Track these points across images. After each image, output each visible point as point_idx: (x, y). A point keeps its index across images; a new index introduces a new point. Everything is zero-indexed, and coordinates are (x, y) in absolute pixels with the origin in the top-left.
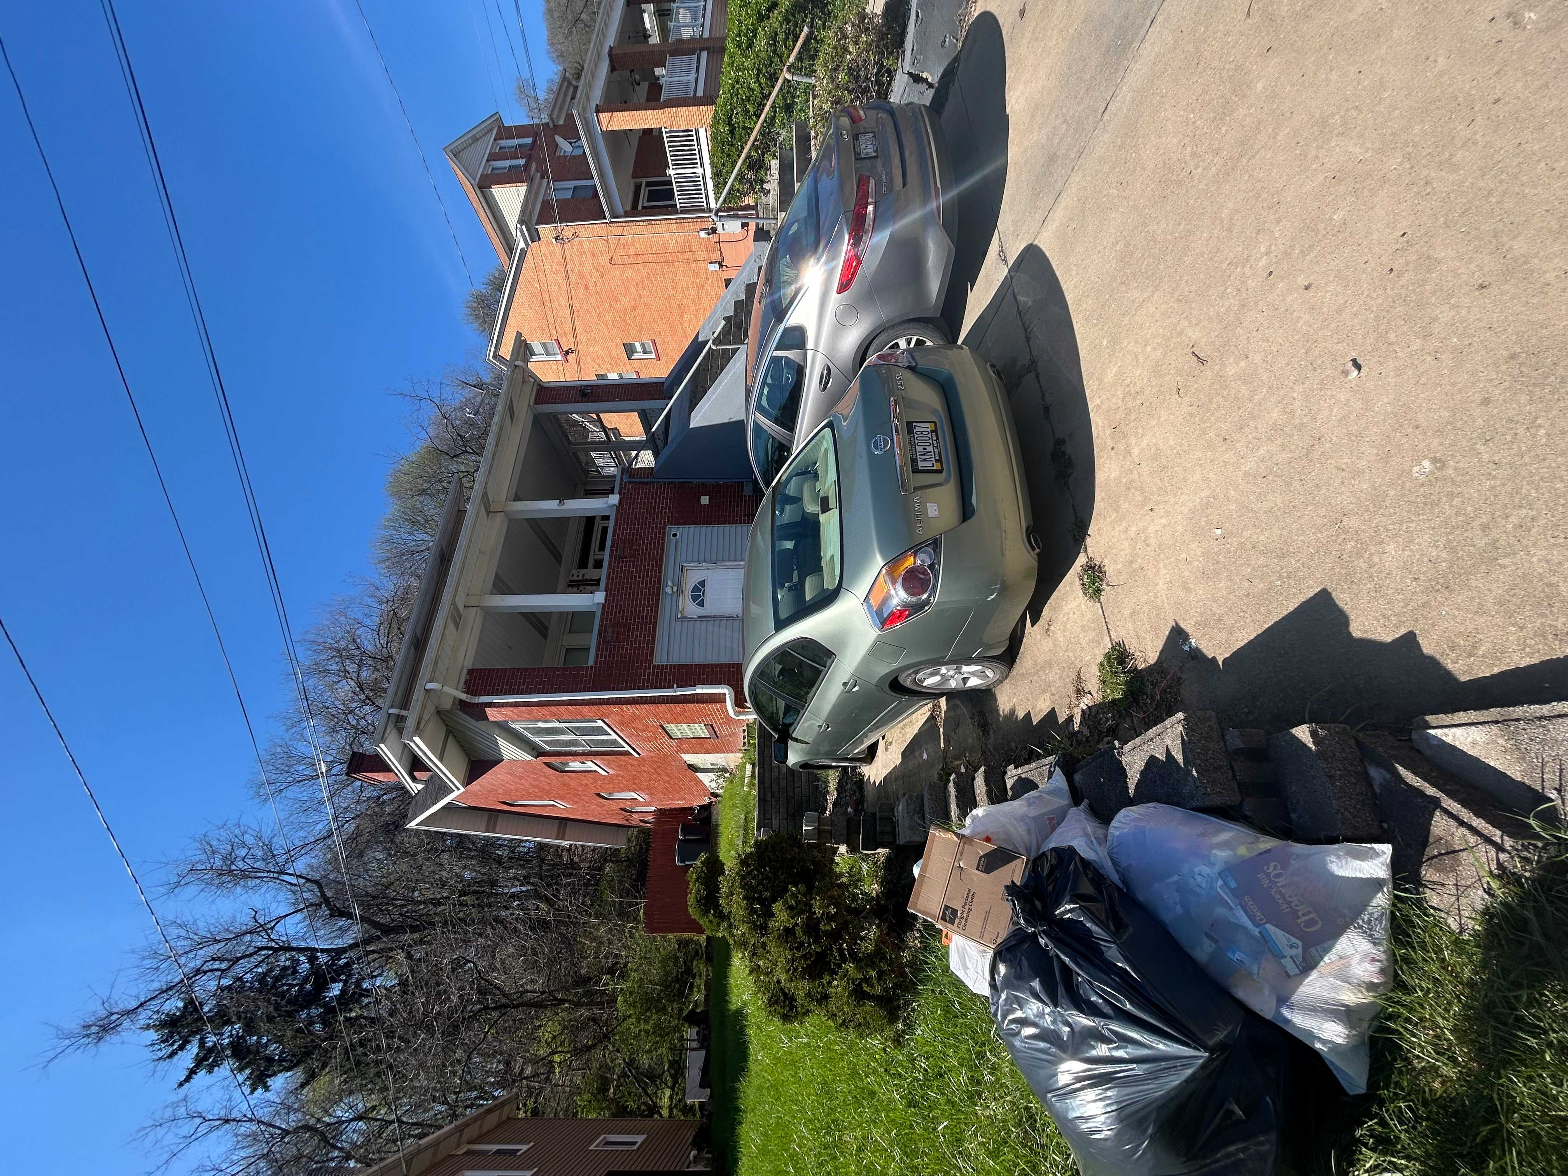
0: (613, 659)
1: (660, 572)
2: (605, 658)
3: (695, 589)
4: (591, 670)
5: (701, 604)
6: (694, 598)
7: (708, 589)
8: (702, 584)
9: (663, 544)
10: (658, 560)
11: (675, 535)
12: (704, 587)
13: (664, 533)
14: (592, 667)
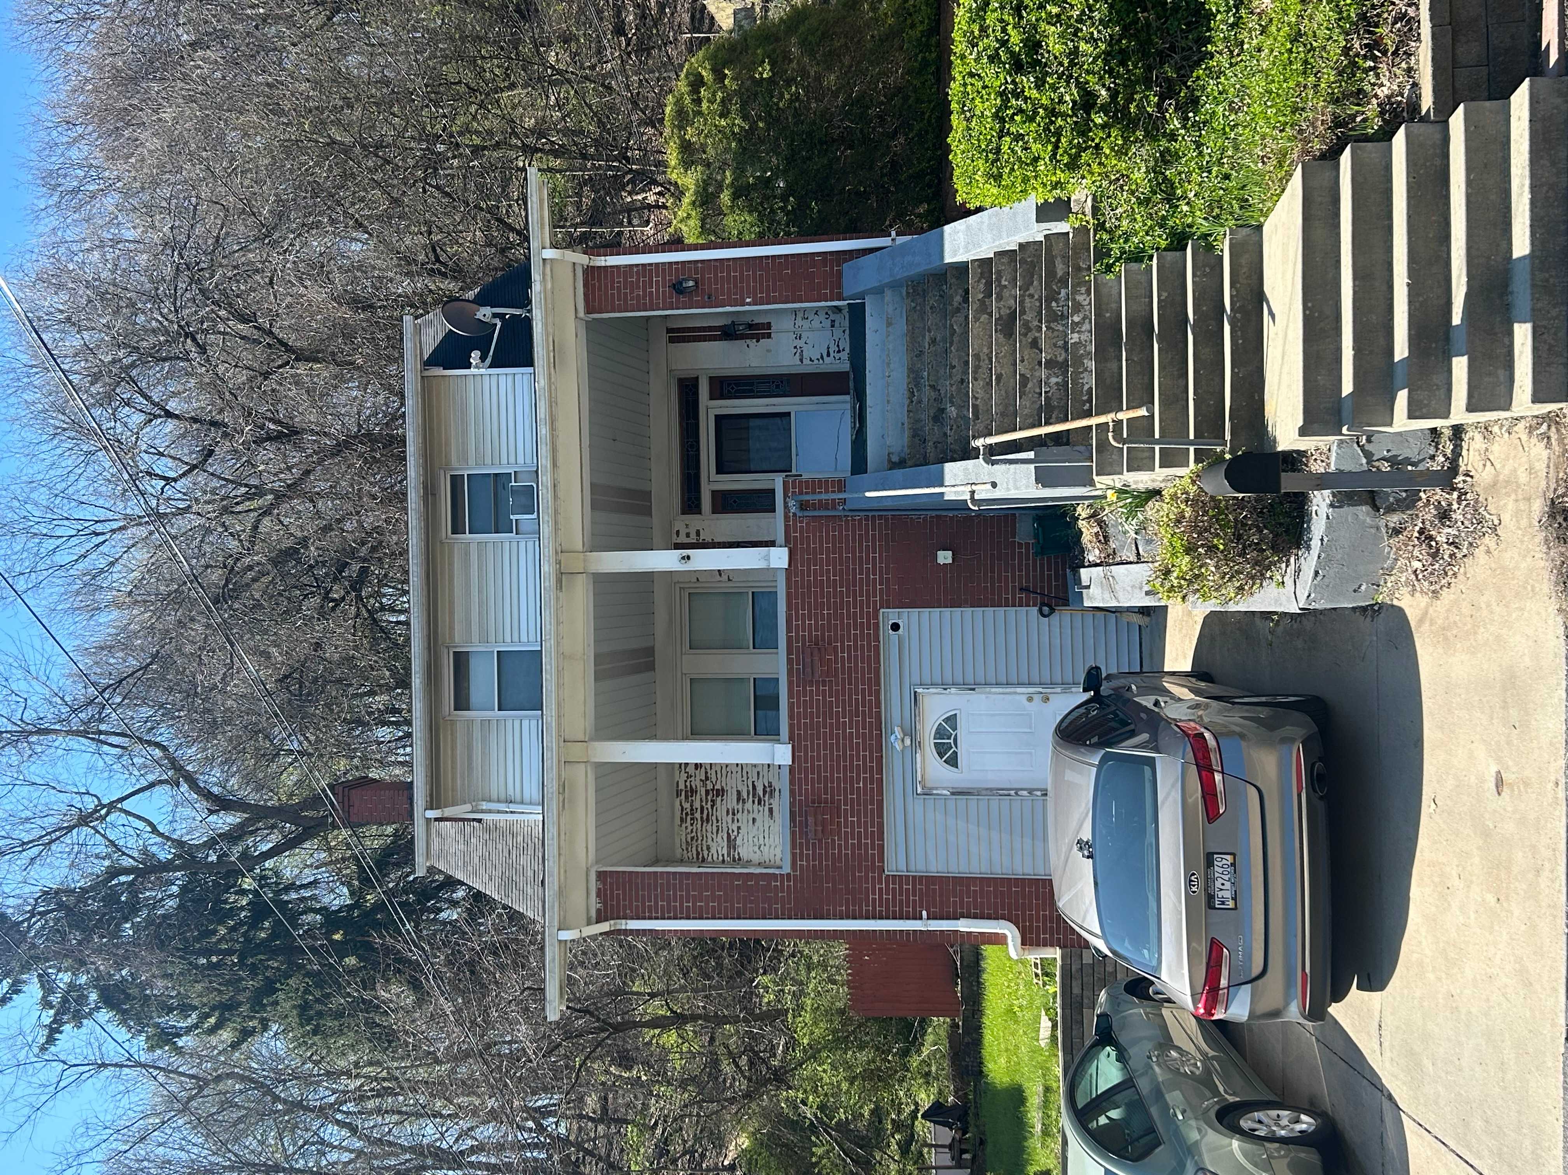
0: (821, 863)
1: (878, 705)
2: (808, 861)
3: (940, 733)
4: (789, 880)
5: (953, 762)
6: (941, 750)
7: (962, 732)
8: (952, 720)
9: (877, 648)
10: (874, 681)
11: (895, 627)
12: (955, 729)
13: (877, 625)
14: (788, 875)
